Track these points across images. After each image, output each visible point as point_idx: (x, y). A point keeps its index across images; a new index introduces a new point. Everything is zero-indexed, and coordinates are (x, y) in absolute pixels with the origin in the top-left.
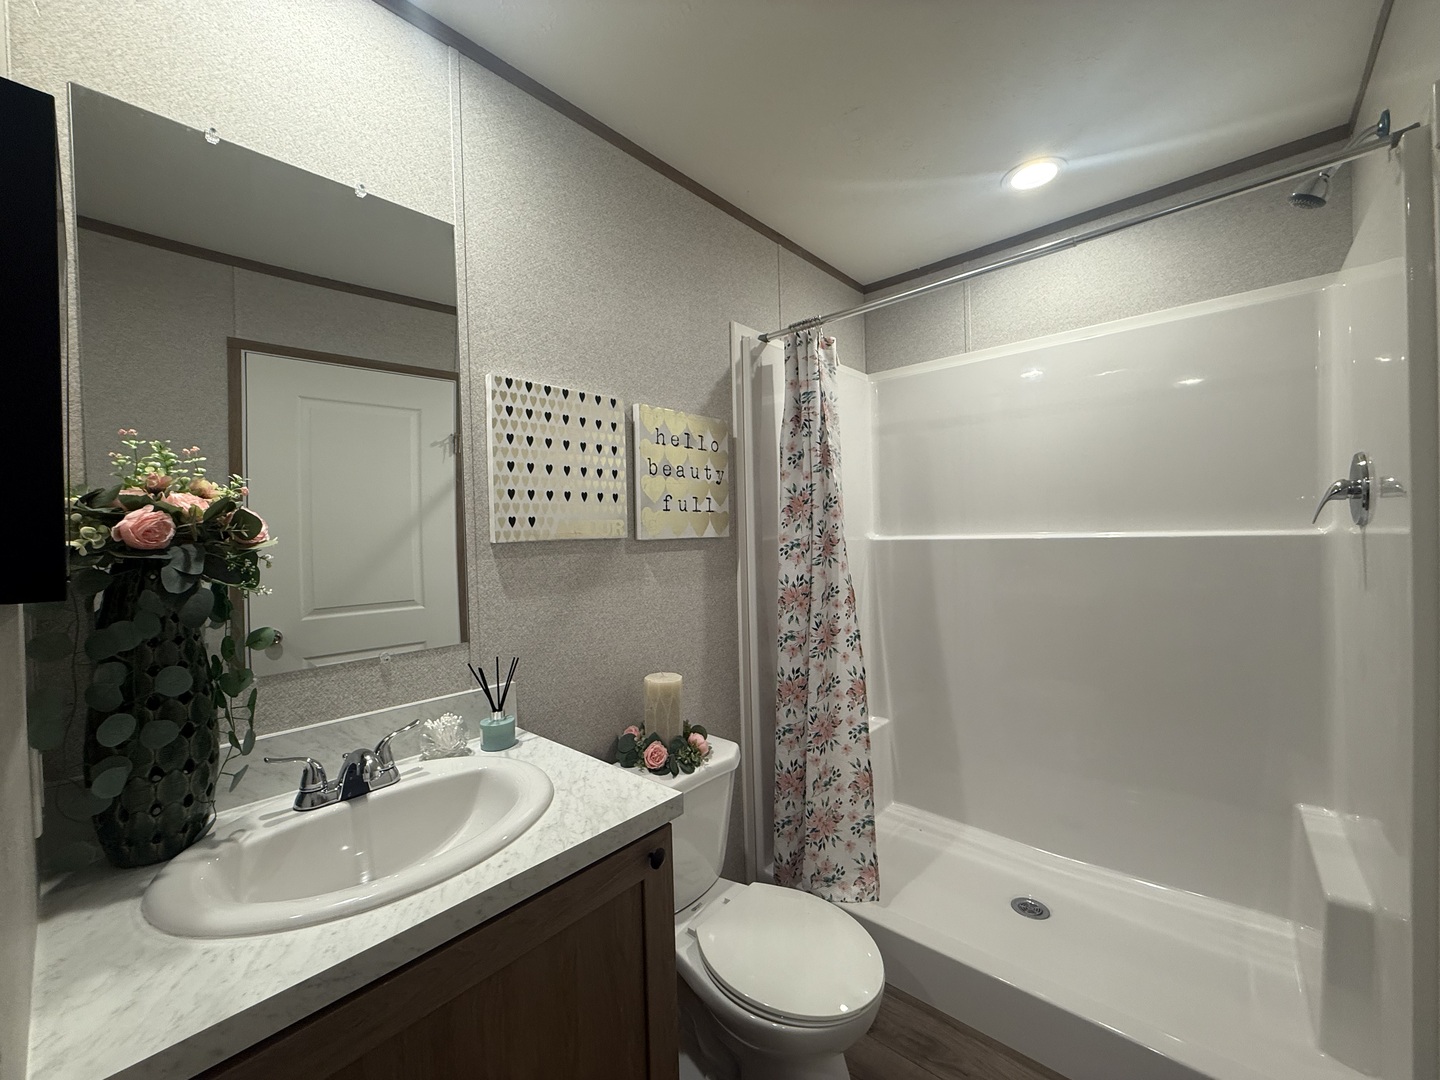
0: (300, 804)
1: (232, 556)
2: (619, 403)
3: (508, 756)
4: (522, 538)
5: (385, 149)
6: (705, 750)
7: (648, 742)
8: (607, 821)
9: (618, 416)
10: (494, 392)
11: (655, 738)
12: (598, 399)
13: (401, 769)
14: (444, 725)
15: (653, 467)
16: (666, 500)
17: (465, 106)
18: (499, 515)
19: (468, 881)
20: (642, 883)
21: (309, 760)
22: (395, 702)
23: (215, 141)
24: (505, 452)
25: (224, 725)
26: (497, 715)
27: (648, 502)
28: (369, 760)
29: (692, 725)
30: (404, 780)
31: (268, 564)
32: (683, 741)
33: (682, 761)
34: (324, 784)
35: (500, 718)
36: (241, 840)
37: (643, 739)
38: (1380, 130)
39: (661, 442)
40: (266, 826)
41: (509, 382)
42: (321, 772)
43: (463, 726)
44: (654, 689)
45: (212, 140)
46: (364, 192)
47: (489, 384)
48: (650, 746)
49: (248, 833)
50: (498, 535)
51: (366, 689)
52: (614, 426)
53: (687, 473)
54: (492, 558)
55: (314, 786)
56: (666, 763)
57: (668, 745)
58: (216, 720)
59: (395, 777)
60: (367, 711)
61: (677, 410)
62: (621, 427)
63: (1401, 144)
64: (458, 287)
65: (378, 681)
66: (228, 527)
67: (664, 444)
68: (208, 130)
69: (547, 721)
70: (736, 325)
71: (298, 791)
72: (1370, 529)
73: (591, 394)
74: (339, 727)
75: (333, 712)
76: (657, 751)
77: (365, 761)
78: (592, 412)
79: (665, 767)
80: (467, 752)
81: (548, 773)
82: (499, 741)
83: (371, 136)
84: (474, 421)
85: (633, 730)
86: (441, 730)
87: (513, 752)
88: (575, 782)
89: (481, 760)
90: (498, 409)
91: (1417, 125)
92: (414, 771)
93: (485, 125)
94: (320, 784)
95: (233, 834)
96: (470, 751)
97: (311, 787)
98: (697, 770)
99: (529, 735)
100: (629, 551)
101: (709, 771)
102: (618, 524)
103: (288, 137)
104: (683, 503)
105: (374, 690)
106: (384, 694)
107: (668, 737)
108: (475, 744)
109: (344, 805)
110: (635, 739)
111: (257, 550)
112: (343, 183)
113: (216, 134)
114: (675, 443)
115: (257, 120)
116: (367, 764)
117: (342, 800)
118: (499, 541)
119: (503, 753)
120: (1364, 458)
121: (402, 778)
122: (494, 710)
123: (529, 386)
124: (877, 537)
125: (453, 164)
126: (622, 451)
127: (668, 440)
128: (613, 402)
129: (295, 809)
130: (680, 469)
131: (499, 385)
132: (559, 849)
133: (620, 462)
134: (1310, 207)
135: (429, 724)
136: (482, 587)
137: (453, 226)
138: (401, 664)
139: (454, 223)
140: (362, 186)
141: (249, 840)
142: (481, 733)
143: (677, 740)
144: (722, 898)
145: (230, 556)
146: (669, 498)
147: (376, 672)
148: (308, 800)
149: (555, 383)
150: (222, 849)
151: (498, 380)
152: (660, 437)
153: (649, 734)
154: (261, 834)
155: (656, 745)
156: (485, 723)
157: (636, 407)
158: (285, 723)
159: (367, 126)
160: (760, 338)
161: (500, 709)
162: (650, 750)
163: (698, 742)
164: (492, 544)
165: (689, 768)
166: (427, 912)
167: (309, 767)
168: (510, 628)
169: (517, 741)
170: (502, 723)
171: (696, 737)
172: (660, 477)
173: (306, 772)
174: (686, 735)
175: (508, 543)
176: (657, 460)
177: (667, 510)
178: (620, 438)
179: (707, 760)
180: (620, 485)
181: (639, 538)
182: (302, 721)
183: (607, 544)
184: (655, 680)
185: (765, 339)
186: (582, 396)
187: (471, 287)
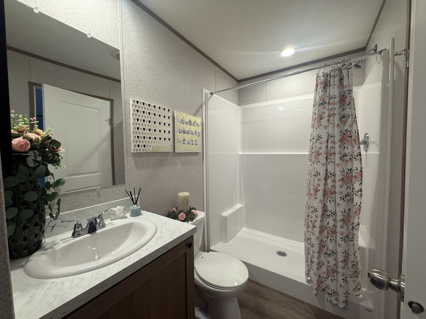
0: (74, 235)
1: (51, 155)
2: (171, 110)
3: (139, 218)
4: (142, 151)
5: (97, 22)
6: (196, 214)
7: (179, 213)
8: (176, 235)
9: (170, 115)
10: (133, 105)
11: (181, 211)
12: (164, 109)
13: (106, 223)
14: (118, 209)
15: (180, 131)
16: (184, 141)
17: (123, 11)
18: (134, 144)
19: (137, 255)
20: (186, 253)
21: (75, 221)
22: (101, 202)
23: (37, 12)
24: (136, 124)
25: (48, 211)
26: (135, 206)
27: (178, 141)
28: (98, 220)
29: (192, 207)
30: (107, 226)
31: (62, 158)
32: (190, 212)
33: (189, 218)
34: (82, 229)
35: (136, 206)
36: (55, 248)
37: (178, 212)
38: (375, 49)
39: (182, 123)
40: (63, 242)
41: (137, 102)
42: (81, 225)
43: (125, 209)
44: (181, 197)
45: (36, 11)
46: (90, 36)
47: (131, 102)
48: (180, 214)
49: (57, 245)
50: (134, 150)
51: (92, 198)
52: (169, 117)
53: (190, 133)
54: (132, 157)
55: (78, 229)
56: (185, 219)
57: (185, 213)
58: (45, 209)
59: (104, 226)
60: (92, 205)
61: (187, 114)
62: (171, 118)
63: (382, 54)
64: (121, 70)
65: (96, 196)
66: (49, 145)
67: (183, 124)
68: (35, 8)
69: (149, 207)
70: (204, 89)
71: (73, 231)
72: (368, 153)
73: (162, 107)
74: (84, 211)
75: (81, 206)
76: (182, 215)
77: (97, 221)
78: (163, 113)
79: (185, 220)
80: (126, 217)
81: (154, 222)
82: (135, 214)
83: (92, 17)
84: (126, 114)
85: (174, 209)
86: (117, 211)
87: (140, 217)
88: (163, 225)
89: (130, 219)
90: (134, 110)
91: (386, 49)
92: (110, 224)
93: (130, 19)
94: (80, 228)
95: (51, 246)
96: (127, 217)
97: (77, 230)
98: (194, 220)
99: (144, 212)
100: (173, 156)
101: (197, 220)
102: (170, 148)
103: (64, 14)
104: (189, 142)
105: (95, 199)
106: (98, 200)
107: (185, 211)
108: (128, 215)
109: (89, 235)
110: (176, 212)
111: (59, 153)
112: (83, 32)
113: (38, 10)
114: (187, 124)
115: (52, 6)
116: (98, 222)
117: (88, 233)
118: (135, 152)
119: (137, 217)
120: (367, 134)
121: (106, 226)
122: (134, 204)
123: (144, 104)
124: (241, 153)
125: (119, 30)
126: (171, 125)
127: (184, 123)
128: (169, 110)
129: (72, 237)
130: (188, 131)
131: (134, 103)
132: (163, 244)
133: (171, 129)
134: (358, 68)
135: (113, 209)
136: (129, 166)
137: (119, 50)
138: (103, 190)
139: (120, 49)
140: (89, 34)
141: (58, 247)
142: (130, 211)
143: (188, 212)
144: (201, 257)
145: (50, 155)
146: (185, 140)
147: (95, 193)
148: (76, 234)
149: (151, 103)
150: (49, 250)
151: (134, 101)
152: (182, 121)
153: (179, 210)
154: (62, 245)
155: (182, 213)
156: (131, 208)
157: (175, 112)
158: (65, 210)
159: (91, 14)
160: (211, 93)
161: (136, 204)
162: (180, 215)
163: (194, 212)
164: (132, 153)
165: (192, 220)
166: (126, 265)
167: (76, 224)
168: (138, 179)
169: (141, 214)
170: (137, 208)
171: (193, 211)
172: (182, 134)
173: (75, 225)
174: (190, 210)
175: (137, 153)
176: (181, 129)
177: (184, 144)
178: (170, 121)
179: (197, 217)
180: (171, 136)
181: (176, 152)
182: (71, 209)
183: (167, 154)
184: (182, 194)
185: (212, 94)
186: (160, 108)
187: (125, 70)
